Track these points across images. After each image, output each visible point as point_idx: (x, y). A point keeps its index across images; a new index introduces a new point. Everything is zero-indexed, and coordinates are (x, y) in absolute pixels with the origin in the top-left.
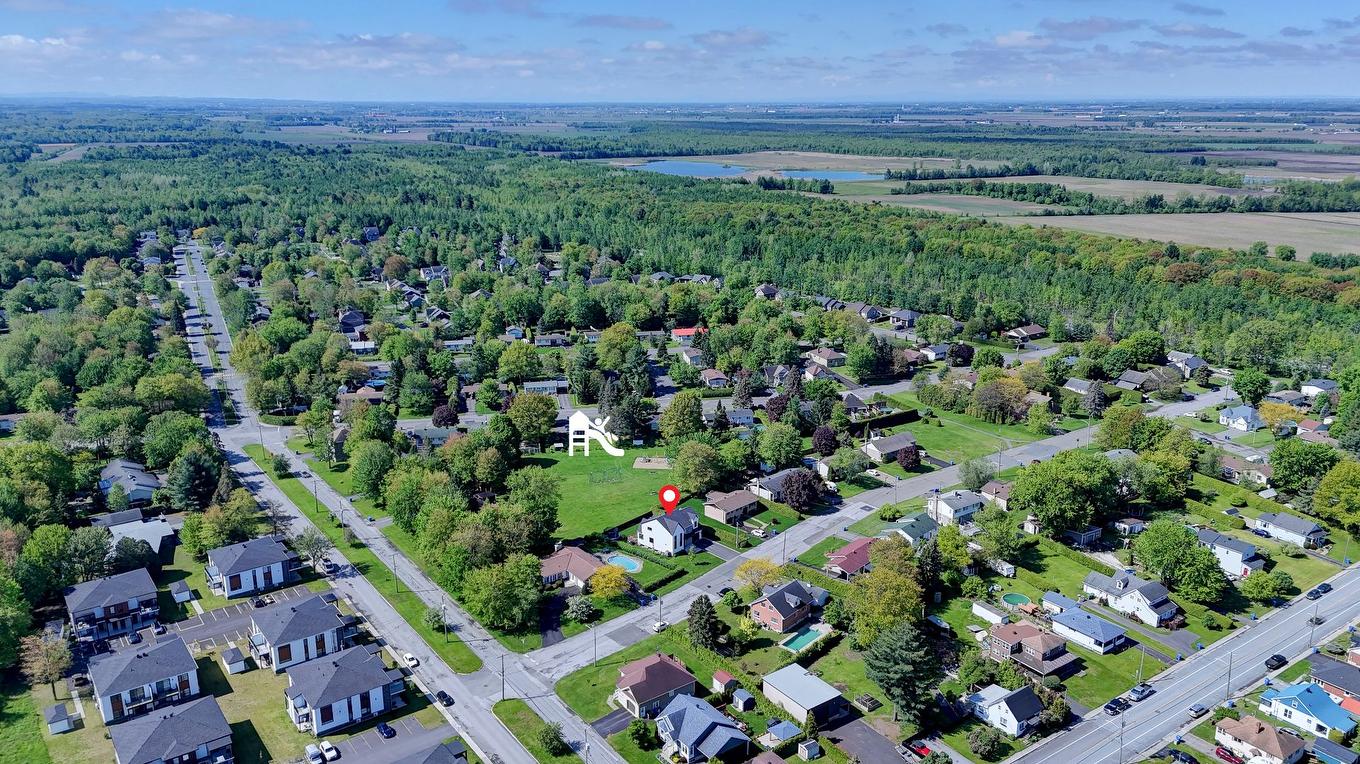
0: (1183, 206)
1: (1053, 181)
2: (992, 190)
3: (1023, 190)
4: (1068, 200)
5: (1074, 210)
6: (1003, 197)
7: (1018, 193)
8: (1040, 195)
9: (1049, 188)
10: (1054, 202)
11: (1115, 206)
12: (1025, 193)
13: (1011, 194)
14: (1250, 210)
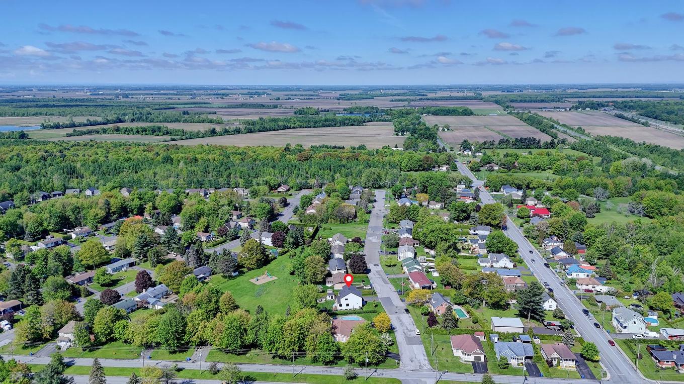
0: (225, 132)
1: (160, 125)
2: (126, 131)
3: (144, 130)
4: (171, 133)
5: (176, 137)
6: (134, 134)
7: (142, 131)
8: (155, 132)
9: (159, 128)
10: (164, 134)
11: (198, 133)
12: (146, 131)
13: (138, 132)
14: (248, 132)
